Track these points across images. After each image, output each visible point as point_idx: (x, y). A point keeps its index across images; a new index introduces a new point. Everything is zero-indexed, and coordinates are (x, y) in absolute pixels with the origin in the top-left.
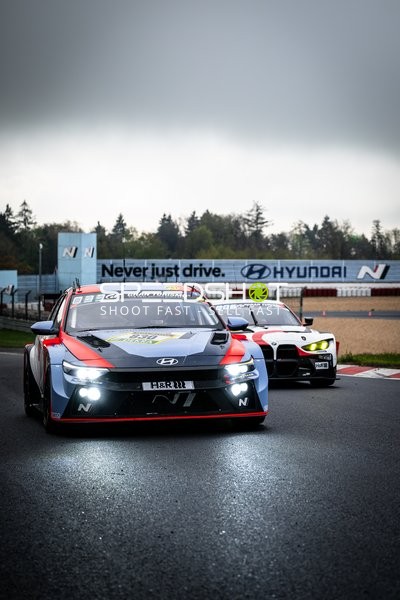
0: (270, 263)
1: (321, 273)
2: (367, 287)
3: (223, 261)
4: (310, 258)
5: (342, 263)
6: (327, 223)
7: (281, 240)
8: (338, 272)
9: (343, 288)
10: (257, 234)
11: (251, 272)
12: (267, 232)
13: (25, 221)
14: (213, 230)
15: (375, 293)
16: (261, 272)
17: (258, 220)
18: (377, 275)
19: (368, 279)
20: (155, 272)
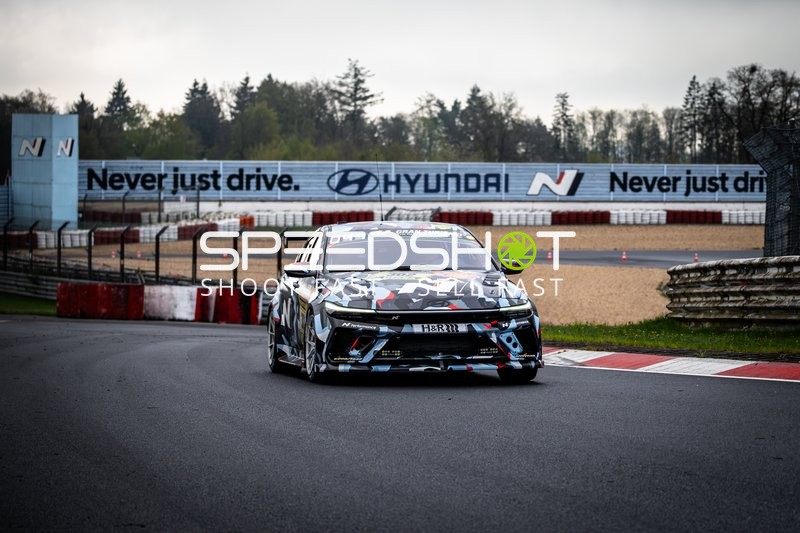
0: (378, 167)
1: (465, 184)
2: (545, 210)
3: (296, 163)
4: (445, 158)
5: (502, 168)
7: (396, 126)
8: (494, 183)
9: (501, 210)
10: (355, 117)
11: (345, 183)
15: (559, 219)
16: (362, 182)
17: (357, 92)
18: (562, 189)
19: (546, 195)
20: (179, 181)
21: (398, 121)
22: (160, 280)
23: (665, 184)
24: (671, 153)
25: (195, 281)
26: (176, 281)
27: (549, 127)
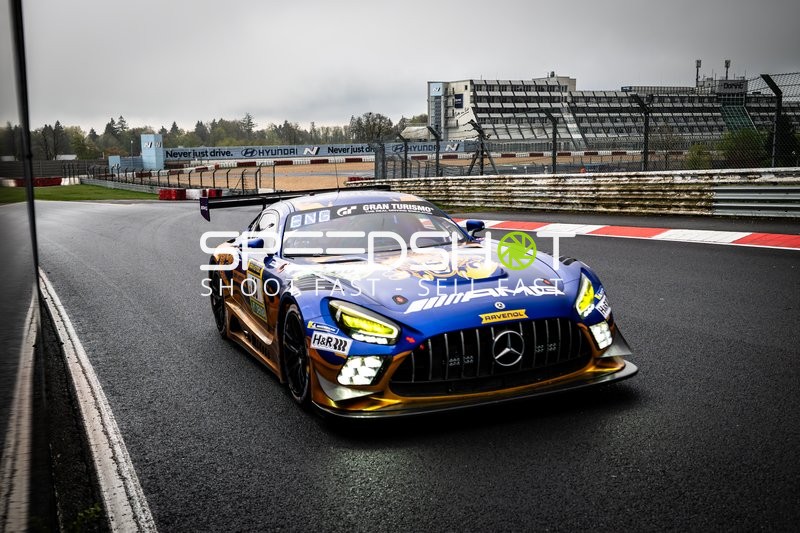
0: (256, 147)
1: (285, 152)
2: (309, 159)
3: (231, 147)
4: (277, 144)
5: (295, 147)
6: (286, 124)
7: (262, 134)
8: (293, 151)
9: (295, 160)
10: (250, 131)
11: (246, 153)
12: (254, 130)
13: (122, 127)
14: (226, 130)
15: (313, 162)
16: (252, 153)
17: (250, 124)
18: (314, 153)
19: (309, 155)
20: (195, 154)
21: (262, 131)
22: (191, 187)
23: (345, 150)
24: (346, 140)
25: (202, 187)
26: (196, 187)
27: (309, 131)
